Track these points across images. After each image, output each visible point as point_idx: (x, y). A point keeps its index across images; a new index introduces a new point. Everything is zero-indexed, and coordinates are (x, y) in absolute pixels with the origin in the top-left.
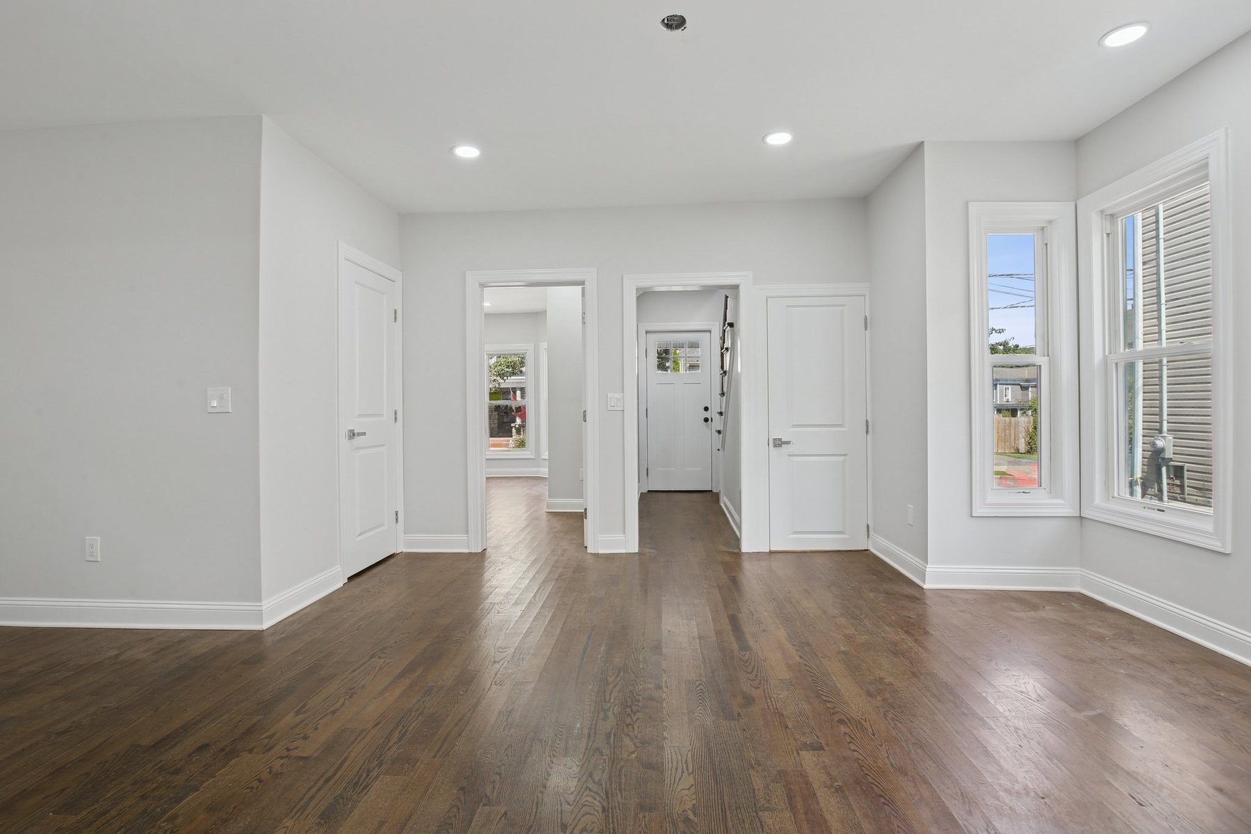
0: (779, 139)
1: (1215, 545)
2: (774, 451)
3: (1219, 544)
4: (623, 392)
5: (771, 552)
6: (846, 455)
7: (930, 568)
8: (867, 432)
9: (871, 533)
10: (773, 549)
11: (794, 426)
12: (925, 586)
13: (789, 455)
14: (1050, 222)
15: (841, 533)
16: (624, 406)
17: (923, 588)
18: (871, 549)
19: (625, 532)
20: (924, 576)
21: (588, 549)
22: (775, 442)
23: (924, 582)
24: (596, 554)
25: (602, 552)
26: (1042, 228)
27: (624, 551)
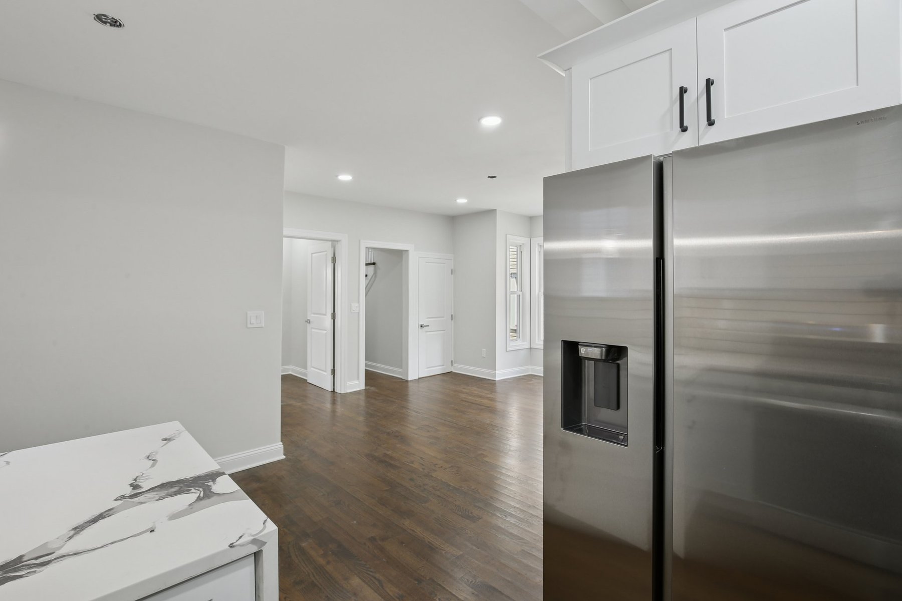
0: (462, 201)
2: (421, 330)
4: (359, 302)
5: (419, 378)
6: (445, 330)
7: (497, 372)
8: (452, 320)
11: (427, 317)
12: (497, 379)
14: (523, 244)
15: (443, 365)
16: (359, 311)
17: (495, 381)
18: (453, 371)
19: (358, 378)
20: (495, 375)
21: (338, 392)
22: (422, 326)
23: (495, 378)
24: (347, 393)
25: (348, 391)
26: (520, 246)
27: (358, 389)
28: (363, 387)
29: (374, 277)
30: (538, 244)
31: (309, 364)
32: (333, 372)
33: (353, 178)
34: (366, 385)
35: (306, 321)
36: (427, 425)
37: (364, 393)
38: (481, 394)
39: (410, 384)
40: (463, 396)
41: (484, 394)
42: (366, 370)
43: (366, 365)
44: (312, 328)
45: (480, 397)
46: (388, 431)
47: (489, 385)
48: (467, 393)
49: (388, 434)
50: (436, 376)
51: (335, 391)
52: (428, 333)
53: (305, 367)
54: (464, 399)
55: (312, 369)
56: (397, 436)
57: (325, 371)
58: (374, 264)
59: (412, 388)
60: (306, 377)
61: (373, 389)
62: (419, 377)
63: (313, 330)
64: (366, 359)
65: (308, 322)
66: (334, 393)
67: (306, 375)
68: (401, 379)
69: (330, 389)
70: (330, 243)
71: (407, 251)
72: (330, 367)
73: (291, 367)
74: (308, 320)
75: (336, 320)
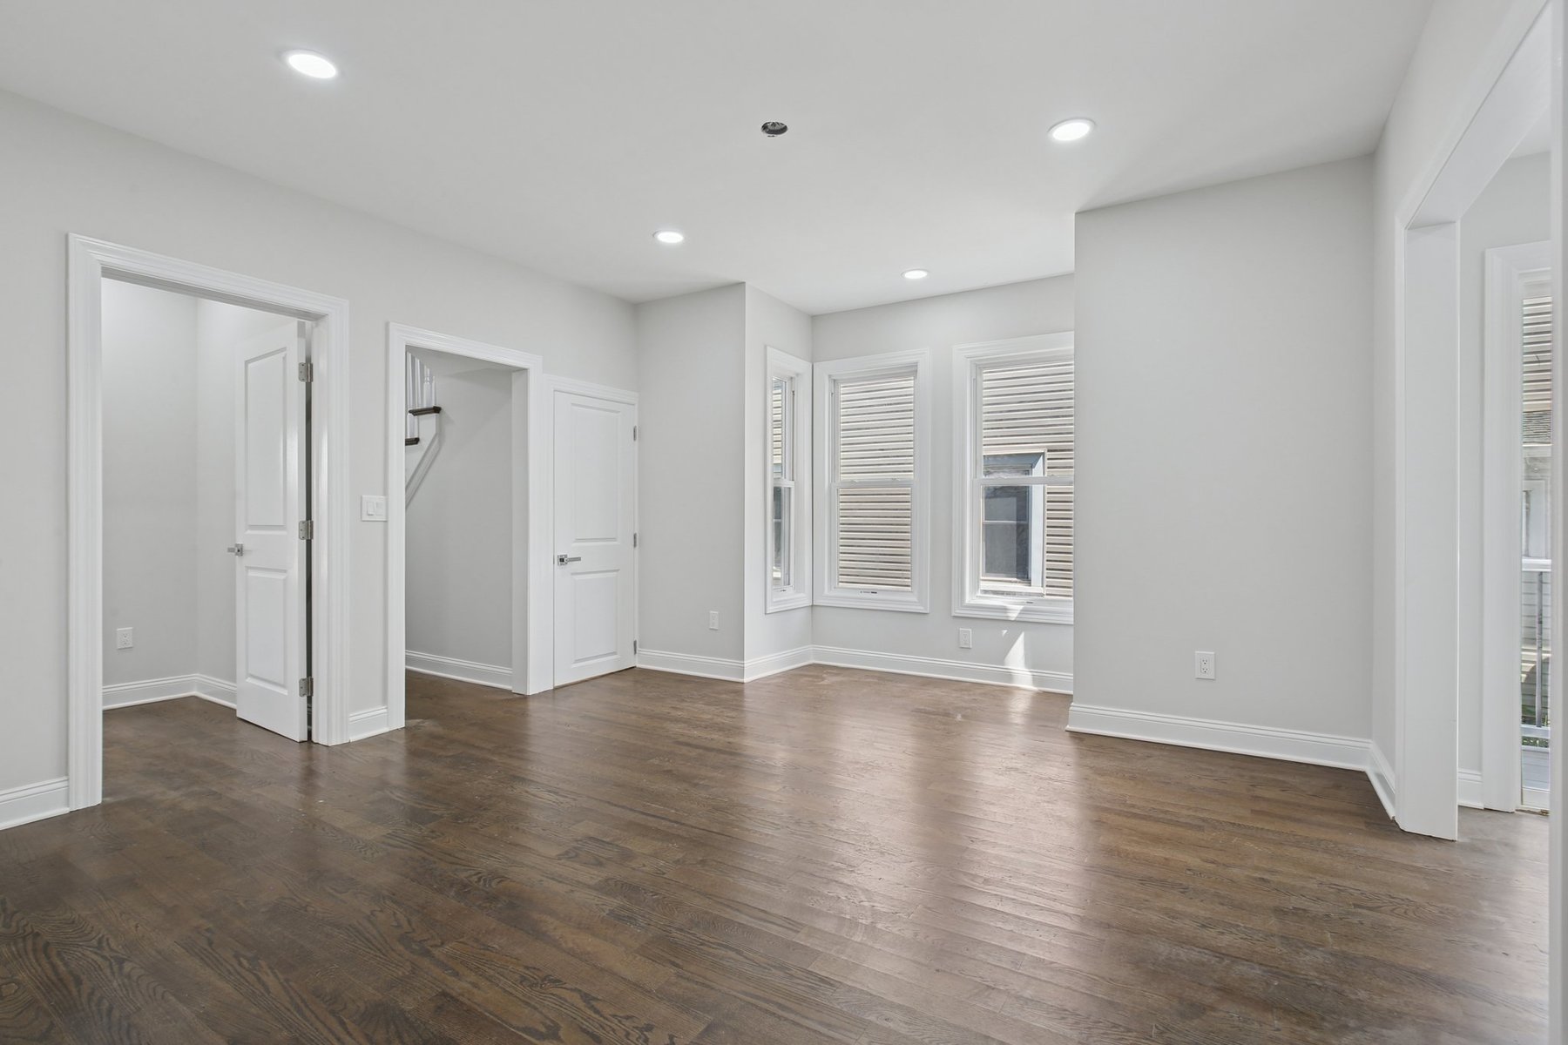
0: (670, 238)
1: (920, 609)
2: (559, 569)
3: (922, 608)
4: (385, 493)
5: (556, 689)
6: (618, 570)
7: (747, 663)
8: (635, 545)
9: (638, 648)
10: (557, 684)
11: (578, 540)
12: (746, 680)
13: (572, 574)
14: (797, 375)
15: (615, 653)
16: (387, 516)
17: (743, 683)
18: (638, 665)
19: (385, 700)
20: (741, 671)
21: (323, 741)
22: (562, 560)
23: (743, 677)
24: (349, 744)
25: (353, 738)
26: (792, 378)
27: (385, 730)
28: (399, 721)
29: (436, 442)
30: (830, 376)
31: (241, 670)
32: (308, 687)
33: (342, 73)
34: (410, 714)
35: (231, 550)
36: (591, 838)
37: (402, 742)
38: (719, 720)
39: (533, 705)
40: (676, 728)
41: (727, 721)
42: (408, 671)
43: (408, 660)
44: (248, 568)
45: (721, 729)
46: (463, 875)
47: (729, 693)
48: (685, 722)
49: (464, 889)
50: (597, 681)
51: (314, 739)
52: (578, 578)
53: (232, 677)
54: (681, 739)
55: (249, 680)
56: (492, 898)
57: (283, 686)
58: (437, 410)
59: (539, 719)
60: (234, 702)
61: (428, 725)
62: (556, 685)
63: (252, 574)
64: (408, 646)
65: (240, 551)
66: (310, 748)
67: (232, 696)
68: (509, 692)
69: (298, 734)
70: (293, 323)
71: (523, 371)
72: (299, 673)
73: (197, 677)
74: (237, 545)
75: (314, 542)
